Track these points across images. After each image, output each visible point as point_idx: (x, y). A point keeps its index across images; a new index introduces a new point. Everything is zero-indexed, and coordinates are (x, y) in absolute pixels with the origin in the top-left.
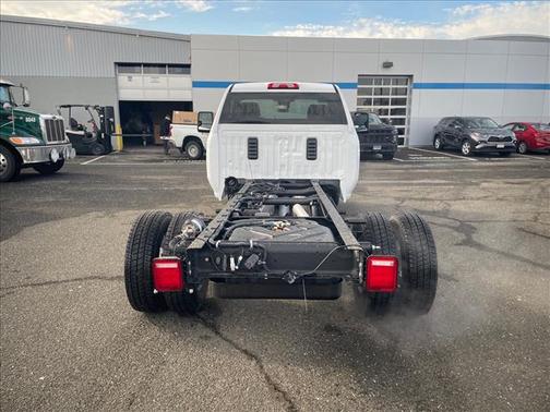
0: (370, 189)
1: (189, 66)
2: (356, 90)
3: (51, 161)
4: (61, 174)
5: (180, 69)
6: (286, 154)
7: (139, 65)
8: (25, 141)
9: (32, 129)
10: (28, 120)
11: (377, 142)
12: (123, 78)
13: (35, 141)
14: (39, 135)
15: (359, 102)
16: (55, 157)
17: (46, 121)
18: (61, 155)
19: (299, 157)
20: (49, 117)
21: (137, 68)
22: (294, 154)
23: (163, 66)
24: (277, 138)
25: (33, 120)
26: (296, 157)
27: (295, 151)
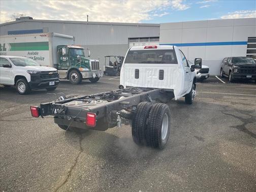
0: (225, 97)
1: (158, 38)
2: (247, 45)
3: (93, 77)
4: (98, 83)
5: (154, 39)
6: (150, 77)
7: (138, 38)
8: (84, 69)
9: (86, 65)
10: (86, 62)
11: (249, 73)
12: (131, 44)
13: (87, 69)
14: (89, 68)
15: (248, 52)
16: (94, 76)
17: (92, 62)
18: (97, 75)
19: (156, 78)
20: (93, 60)
21: (137, 40)
22: (153, 77)
23: (148, 38)
24: (146, 70)
25: (87, 62)
26: (154, 78)
27: (154, 75)
